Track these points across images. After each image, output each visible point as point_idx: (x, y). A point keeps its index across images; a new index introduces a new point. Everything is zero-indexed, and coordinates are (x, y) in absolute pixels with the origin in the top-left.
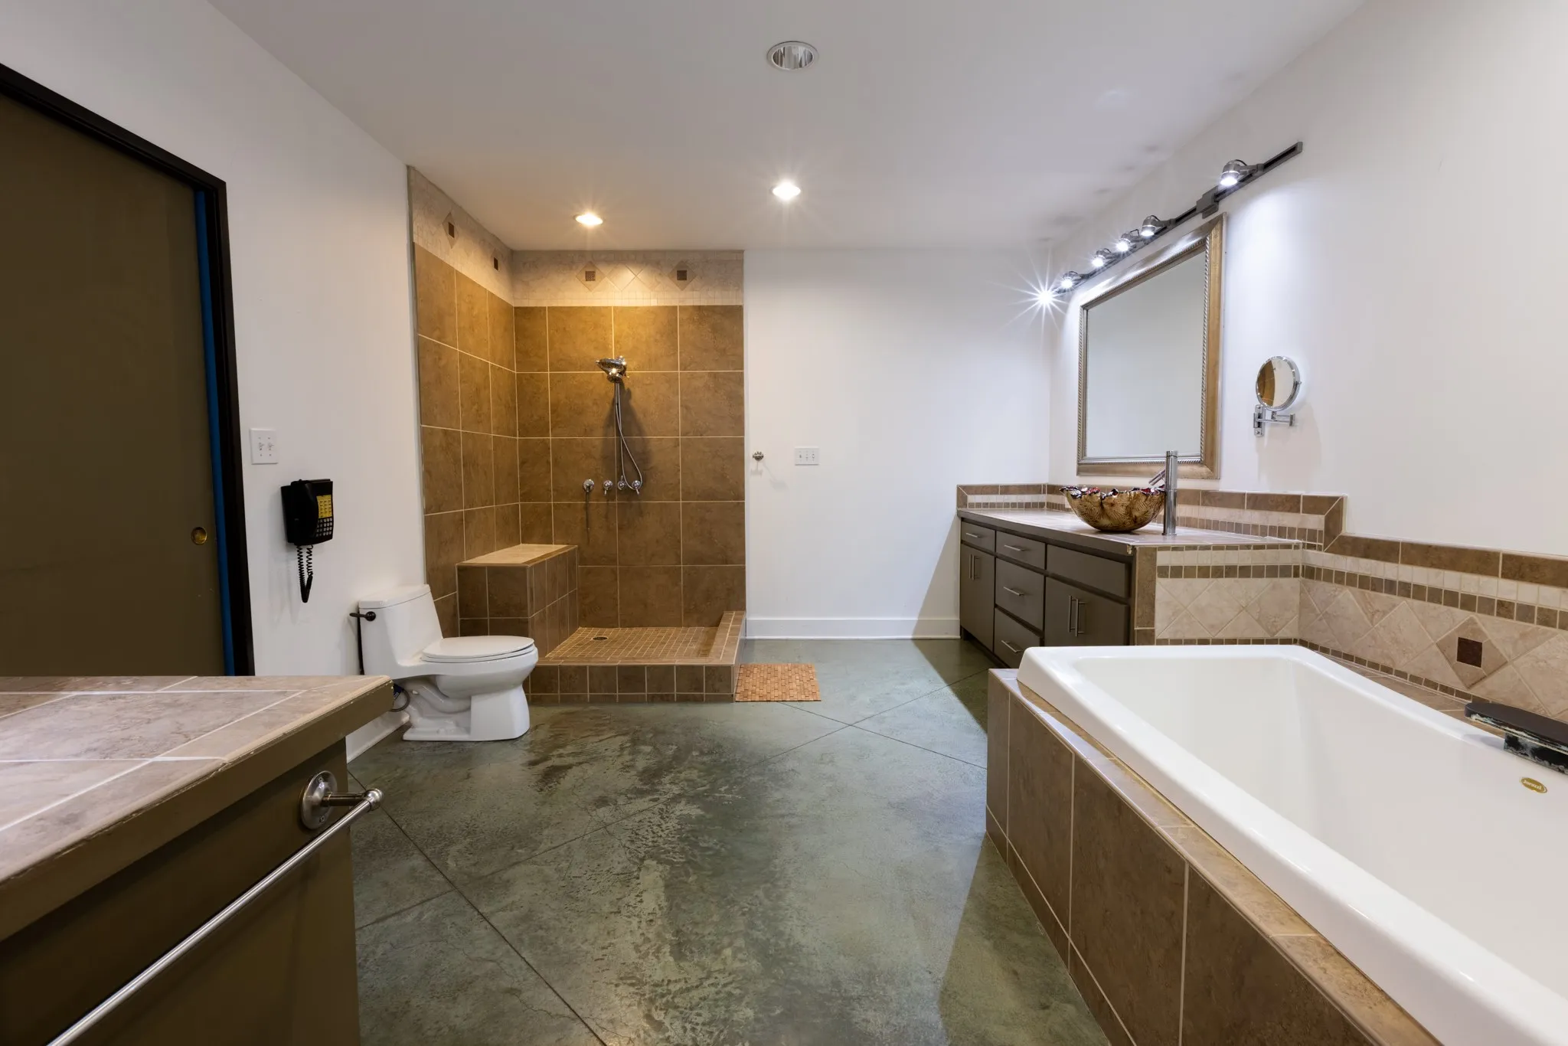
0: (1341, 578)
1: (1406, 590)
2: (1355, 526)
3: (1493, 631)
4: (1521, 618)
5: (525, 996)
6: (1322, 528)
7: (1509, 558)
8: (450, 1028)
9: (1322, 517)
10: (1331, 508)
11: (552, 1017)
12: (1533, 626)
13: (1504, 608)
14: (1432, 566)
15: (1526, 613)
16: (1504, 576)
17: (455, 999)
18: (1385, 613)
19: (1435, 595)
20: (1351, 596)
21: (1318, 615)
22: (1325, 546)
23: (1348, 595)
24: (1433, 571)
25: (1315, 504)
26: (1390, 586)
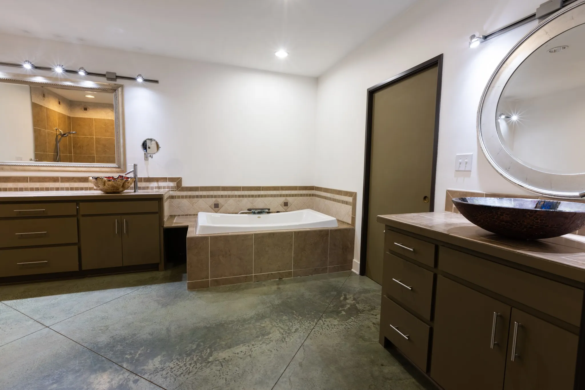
0: (182, 197)
1: (201, 197)
2: (184, 184)
3: (220, 201)
4: (225, 197)
5: (300, 361)
6: (176, 185)
7: (222, 187)
8: (322, 372)
9: (176, 183)
10: (178, 181)
11: (305, 350)
12: (227, 198)
13: (222, 196)
14: (207, 191)
15: (226, 196)
16: (222, 191)
17: (311, 379)
18: (196, 203)
19: (208, 196)
20: (187, 201)
21: (176, 208)
22: (177, 190)
23: (185, 201)
24: (207, 192)
25: (171, 180)
26: (197, 197)
